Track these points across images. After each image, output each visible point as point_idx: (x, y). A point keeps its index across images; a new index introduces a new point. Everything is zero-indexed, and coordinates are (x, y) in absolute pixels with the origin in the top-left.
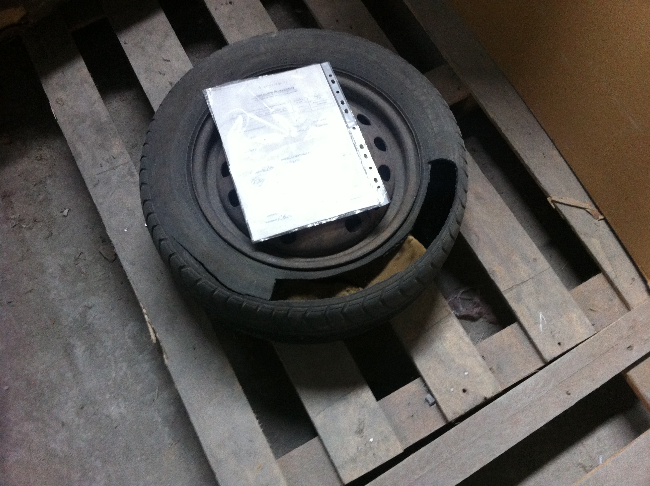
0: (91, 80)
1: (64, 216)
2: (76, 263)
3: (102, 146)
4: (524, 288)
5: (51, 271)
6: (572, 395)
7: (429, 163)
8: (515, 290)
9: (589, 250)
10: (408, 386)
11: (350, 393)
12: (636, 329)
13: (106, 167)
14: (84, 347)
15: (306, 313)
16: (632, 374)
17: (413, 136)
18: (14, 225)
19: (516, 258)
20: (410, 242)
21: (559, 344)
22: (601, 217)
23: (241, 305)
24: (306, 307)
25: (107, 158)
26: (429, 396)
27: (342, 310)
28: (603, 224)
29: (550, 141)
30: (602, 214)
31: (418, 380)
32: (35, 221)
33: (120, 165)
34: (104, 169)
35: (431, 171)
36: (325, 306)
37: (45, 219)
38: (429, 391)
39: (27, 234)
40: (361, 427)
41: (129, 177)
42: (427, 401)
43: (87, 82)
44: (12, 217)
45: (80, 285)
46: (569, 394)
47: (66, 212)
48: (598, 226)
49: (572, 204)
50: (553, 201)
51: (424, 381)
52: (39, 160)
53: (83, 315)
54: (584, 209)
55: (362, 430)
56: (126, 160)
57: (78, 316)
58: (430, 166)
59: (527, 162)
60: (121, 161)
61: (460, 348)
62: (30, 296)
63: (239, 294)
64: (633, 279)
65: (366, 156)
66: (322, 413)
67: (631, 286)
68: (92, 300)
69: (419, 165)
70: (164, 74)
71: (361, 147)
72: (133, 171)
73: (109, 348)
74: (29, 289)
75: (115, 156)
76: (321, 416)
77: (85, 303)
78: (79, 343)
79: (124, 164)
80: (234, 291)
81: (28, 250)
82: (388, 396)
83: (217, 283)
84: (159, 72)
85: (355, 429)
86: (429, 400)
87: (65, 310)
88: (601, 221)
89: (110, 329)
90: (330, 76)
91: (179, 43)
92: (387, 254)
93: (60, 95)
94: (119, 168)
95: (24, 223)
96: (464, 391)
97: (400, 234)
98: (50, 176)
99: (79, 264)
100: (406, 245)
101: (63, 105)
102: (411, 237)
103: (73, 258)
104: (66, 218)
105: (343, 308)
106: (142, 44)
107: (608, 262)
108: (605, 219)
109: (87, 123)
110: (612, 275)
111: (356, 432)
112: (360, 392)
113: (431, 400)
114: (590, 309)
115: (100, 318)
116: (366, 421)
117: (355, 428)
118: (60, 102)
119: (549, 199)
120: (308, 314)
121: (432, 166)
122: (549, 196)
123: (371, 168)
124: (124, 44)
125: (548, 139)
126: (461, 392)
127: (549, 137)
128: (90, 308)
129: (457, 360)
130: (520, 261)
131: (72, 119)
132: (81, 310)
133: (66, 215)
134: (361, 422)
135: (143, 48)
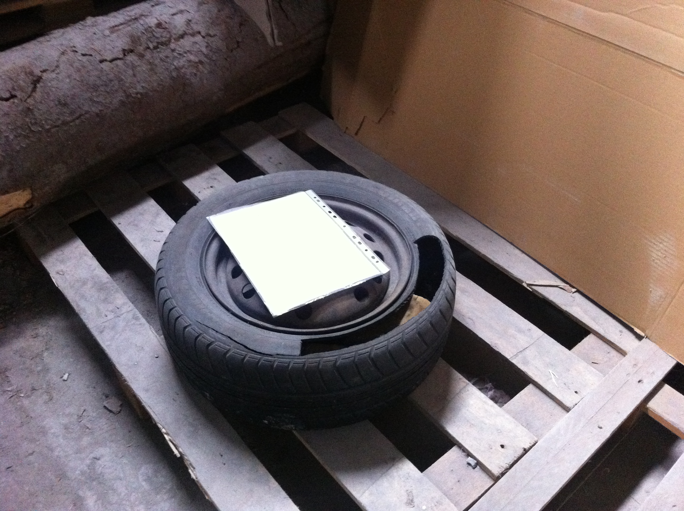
0: (89, 253)
1: (64, 380)
2: (79, 421)
3: (105, 300)
4: (527, 352)
5: (52, 431)
6: (604, 428)
7: (415, 243)
8: (520, 356)
9: (573, 316)
10: (446, 455)
11: (390, 468)
12: (639, 365)
13: (111, 316)
14: (95, 497)
15: (336, 361)
16: (652, 405)
17: (396, 228)
18: (10, 396)
19: (512, 331)
20: (415, 299)
21: (576, 392)
22: (574, 290)
23: (272, 366)
24: (335, 356)
25: (111, 309)
26: (470, 460)
27: (370, 354)
28: (577, 295)
29: (509, 244)
30: (574, 287)
31: (455, 449)
32: (34, 389)
33: (124, 313)
34: (109, 317)
35: (419, 248)
36: (353, 352)
37: (44, 386)
38: (469, 454)
39: (26, 402)
40: (411, 498)
41: (134, 321)
42: (469, 464)
43: (85, 255)
44: (8, 389)
45: (86, 440)
46: (601, 428)
47: (65, 377)
48: (574, 298)
49: (545, 284)
50: (529, 285)
51: (461, 447)
52: (35, 337)
53: (91, 466)
54: (557, 286)
55: (412, 501)
56: (130, 309)
57: (86, 468)
58: (416, 245)
59: (496, 261)
60: (124, 309)
61: (486, 411)
62: (31, 458)
63: (271, 355)
64: (621, 331)
65: (360, 243)
66: (367, 492)
67: (621, 337)
68: (101, 451)
69: (407, 245)
70: (159, 241)
71: (354, 237)
72: (138, 315)
73: (123, 494)
74: (30, 451)
75: (118, 307)
76: (367, 494)
77: (92, 455)
78: (89, 494)
79: (128, 312)
80: (264, 354)
81: (27, 416)
82: (429, 468)
83: (247, 350)
84: (154, 240)
85: (405, 501)
86: (470, 462)
87: (72, 464)
88: (575, 294)
89: (122, 475)
90: (315, 198)
91: (170, 218)
92: (398, 309)
93: (61, 267)
94: (123, 315)
95: (21, 393)
96: (502, 446)
97: (405, 295)
98: (47, 349)
99: (82, 421)
100: (412, 303)
101: (63, 274)
102: (415, 296)
103: (76, 417)
104: (66, 382)
105: (370, 352)
106: (136, 222)
107: (593, 322)
108: (578, 291)
109: (89, 285)
110: (601, 332)
111: (406, 503)
112: (400, 465)
113: (473, 462)
114: (593, 363)
115: (110, 468)
116: (414, 492)
117: (405, 498)
118: (61, 273)
119: (524, 285)
120: (338, 363)
121: (418, 245)
122: (523, 282)
123: (366, 250)
124: (119, 224)
125: (508, 243)
126: (500, 448)
127: (508, 241)
128: (98, 459)
129: (487, 421)
130: (516, 333)
131: (74, 284)
132: (88, 462)
133: (66, 379)
134: (409, 493)
135: (137, 225)
